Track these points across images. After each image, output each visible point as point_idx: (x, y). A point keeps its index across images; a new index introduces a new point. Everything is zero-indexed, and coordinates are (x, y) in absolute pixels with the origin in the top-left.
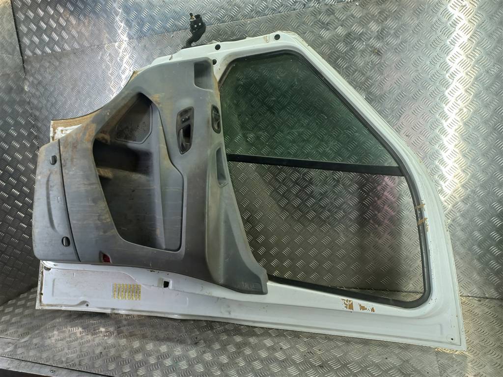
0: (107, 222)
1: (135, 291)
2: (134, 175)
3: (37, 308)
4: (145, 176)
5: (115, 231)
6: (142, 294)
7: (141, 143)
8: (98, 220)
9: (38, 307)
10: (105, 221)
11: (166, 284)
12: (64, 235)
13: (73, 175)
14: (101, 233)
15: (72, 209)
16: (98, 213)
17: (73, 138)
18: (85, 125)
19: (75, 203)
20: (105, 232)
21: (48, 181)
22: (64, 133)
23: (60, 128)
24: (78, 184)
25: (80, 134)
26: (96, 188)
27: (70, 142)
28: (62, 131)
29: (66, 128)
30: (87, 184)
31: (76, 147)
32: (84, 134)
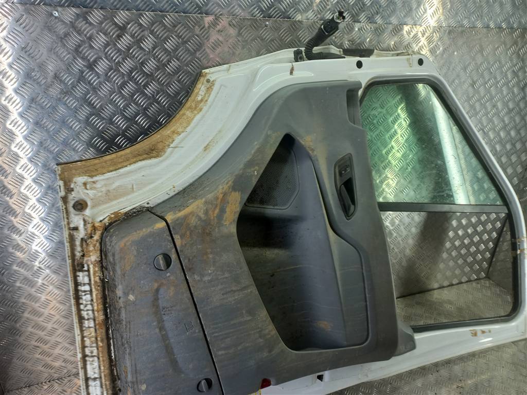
2: (268, 253)
4: (284, 251)
5: (282, 345)
7: (286, 207)
8: (260, 337)
10: (270, 336)
11: (320, 377)
12: (202, 376)
13: (210, 281)
14: (265, 354)
15: (216, 334)
16: (259, 328)
17: (200, 219)
18: (221, 196)
19: (220, 325)
20: (270, 351)
21: (156, 299)
22: (91, 189)
23: (80, 180)
24: (223, 294)
25: (213, 211)
26: (251, 292)
27: (195, 227)
28: (85, 184)
29: (95, 179)
30: (238, 290)
31: (209, 234)
32: (223, 211)
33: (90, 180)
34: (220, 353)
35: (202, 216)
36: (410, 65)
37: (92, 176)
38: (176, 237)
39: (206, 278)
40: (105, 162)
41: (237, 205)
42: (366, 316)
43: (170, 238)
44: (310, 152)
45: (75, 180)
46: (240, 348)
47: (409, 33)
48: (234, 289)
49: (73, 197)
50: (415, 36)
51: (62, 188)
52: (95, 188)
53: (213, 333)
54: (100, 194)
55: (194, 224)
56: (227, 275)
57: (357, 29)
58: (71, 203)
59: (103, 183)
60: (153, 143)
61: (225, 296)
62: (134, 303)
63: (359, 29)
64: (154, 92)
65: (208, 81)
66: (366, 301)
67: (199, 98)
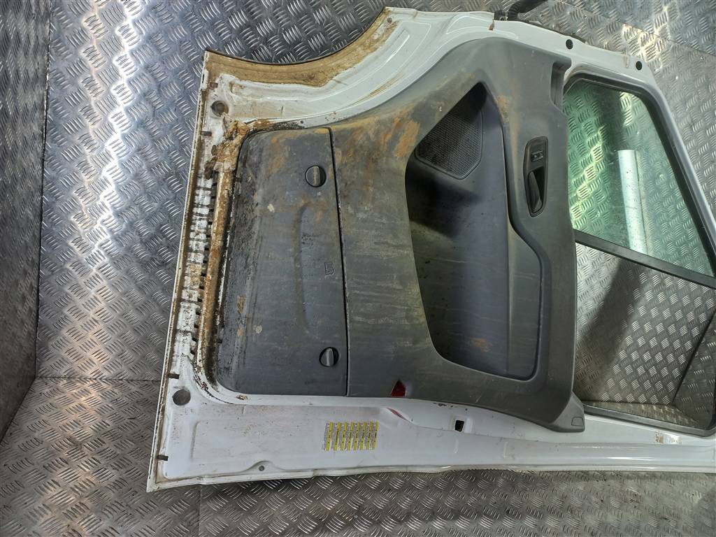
0: (420, 324)
1: (367, 434)
2: (427, 232)
3: (149, 490)
6: (378, 439)
7: (461, 177)
8: (407, 317)
9: (151, 486)
10: (417, 322)
11: (459, 426)
12: (329, 342)
13: (364, 221)
14: (408, 344)
15: (358, 292)
16: (407, 305)
17: (368, 139)
18: (397, 120)
19: (364, 281)
20: (415, 342)
21: (299, 221)
22: (236, 93)
23: (228, 77)
24: (375, 243)
25: (385, 135)
26: (407, 255)
27: (361, 146)
28: (231, 85)
29: (244, 83)
30: (393, 246)
31: (375, 161)
32: (395, 138)
33: (238, 82)
34: (357, 318)
35: (372, 136)
36: (627, 66)
37: (241, 79)
38: (338, 152)
39: (360, 215)
40: (258, 71)
41: (414, 138)
42: (535, 343)
43: (330, 150)
44: (503, 116)
45: (221, 75)
46: (381, 321)
47: (627, 35)
48: (390, 242)
49: (214, 95)
50: (635, 41)
51: (206, 79)
52: (240, 94)
53: (354, 289)
54: (245, 103)
55: (361, 142)
56: (384, 220)
57: (568, 13)
58: (211, 103)
59: (251, 92)
60: (314, 70)
61: (377, 246)
62: (272, 215)
63: (571, 14)
64: (323, 20)
65: (390, 21)
66: (539, 324)
67: (376, 37)
